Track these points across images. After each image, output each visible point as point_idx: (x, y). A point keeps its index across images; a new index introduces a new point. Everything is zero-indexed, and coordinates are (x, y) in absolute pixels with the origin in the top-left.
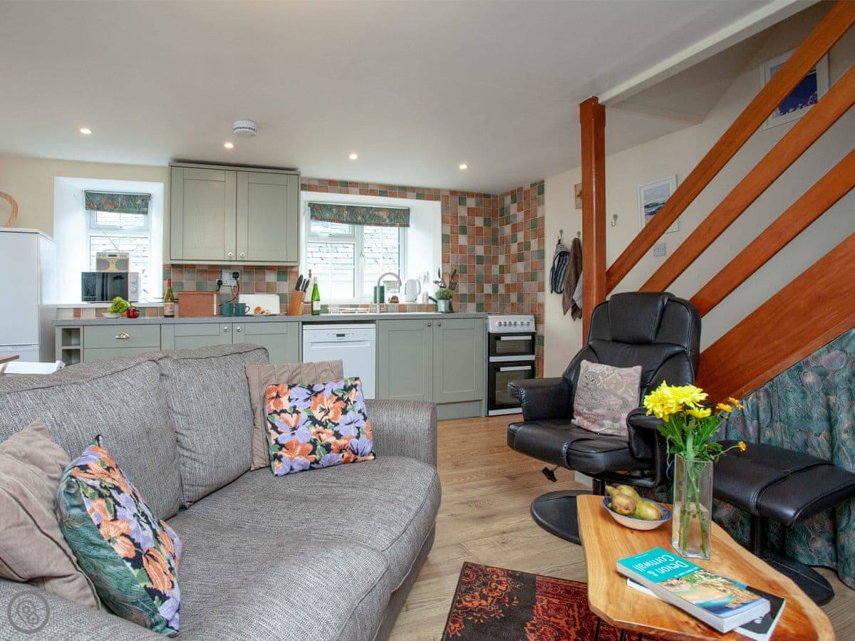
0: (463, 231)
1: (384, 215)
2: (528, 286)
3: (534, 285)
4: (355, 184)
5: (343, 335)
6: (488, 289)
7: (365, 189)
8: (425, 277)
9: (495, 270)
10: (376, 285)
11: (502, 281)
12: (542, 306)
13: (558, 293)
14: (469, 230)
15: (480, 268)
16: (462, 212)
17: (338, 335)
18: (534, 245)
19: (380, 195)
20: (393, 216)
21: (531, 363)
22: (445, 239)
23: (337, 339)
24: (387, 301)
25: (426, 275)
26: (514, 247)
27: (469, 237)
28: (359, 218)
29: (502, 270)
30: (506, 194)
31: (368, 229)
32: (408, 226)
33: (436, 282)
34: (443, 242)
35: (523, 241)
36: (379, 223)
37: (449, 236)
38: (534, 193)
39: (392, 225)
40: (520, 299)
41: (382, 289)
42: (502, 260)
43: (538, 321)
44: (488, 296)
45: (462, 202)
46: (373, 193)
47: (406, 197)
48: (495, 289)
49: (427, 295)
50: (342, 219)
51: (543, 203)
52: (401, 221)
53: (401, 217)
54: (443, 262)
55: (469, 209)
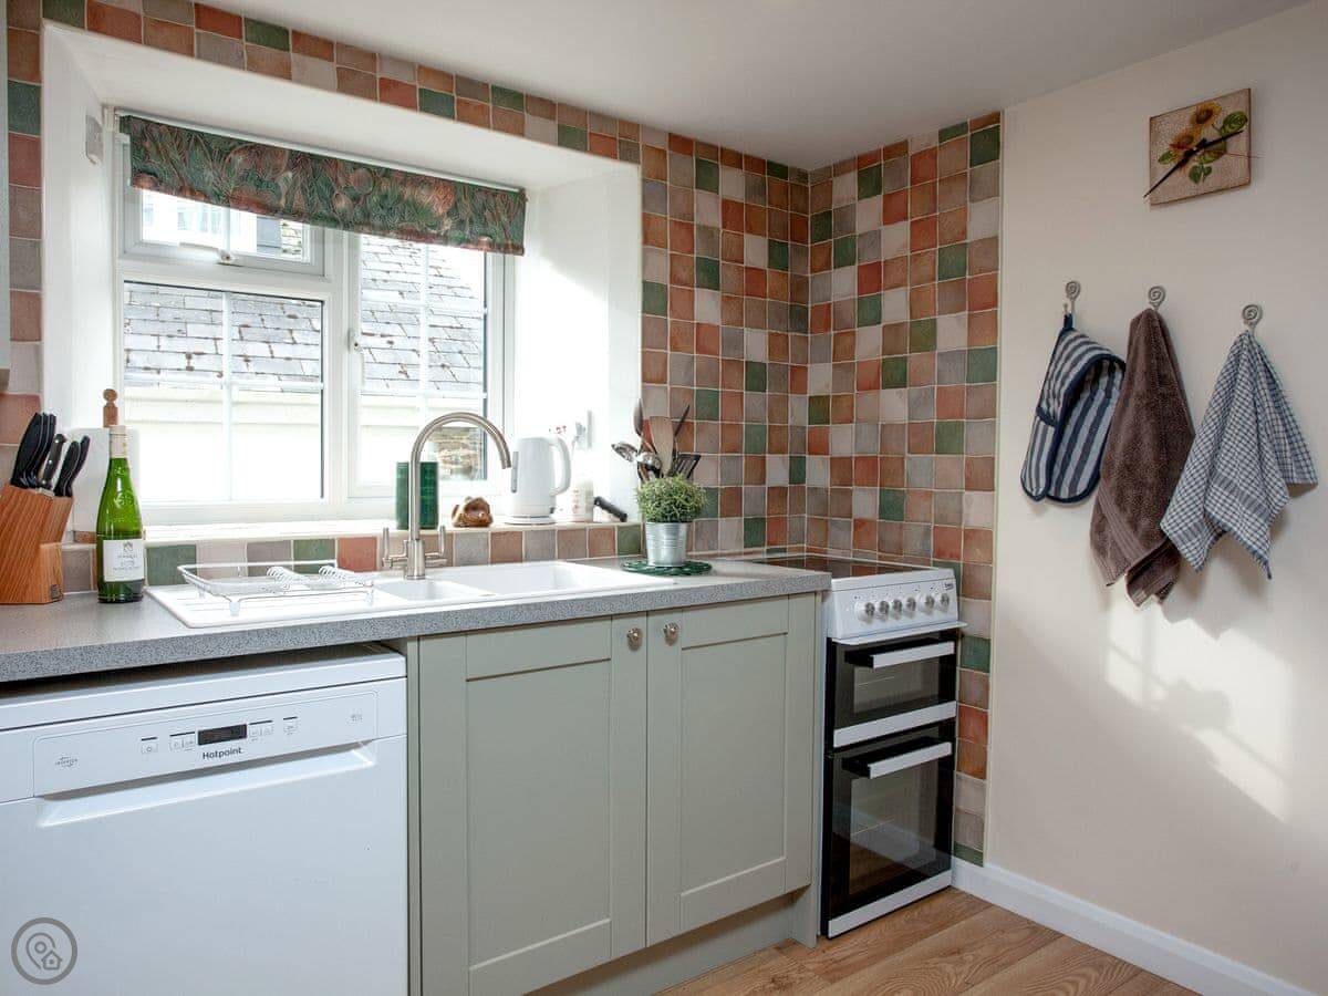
0: (709, 275)
1: (434, 201)
2: (922, 470)
3: (950, 466)
4: (318, 46)
6: (777, 471)
7: (362, 71)
8: (580, 429)
9: (798, 412)
10: (406, 457)
11: (820, 448)
12: (982, 538)
13: (1056, 499)
14: (727, 274)
15: (756, 403)
16: (707, 211)
18: (952, 332)
19: (425, 109)
20: (466, 209)
21: (945, 730)
22: (653, 299)
24: (446, 520)
25: (585, 424)
26: (869, 344)
27: (726, 300)
28: (342, 204)
29: (820, 409)
30: (840, 169)
31: (377, 251)
32: (518, 249)
33: (623, 450)
34: (647, 308)
35: (905, 317)
36: (418, 230)
37: (664, 288)
38: (955, 158)
39: (463, 242)
40: (892, 508)
41: (429, 473)
42: (820, 379)
43: (971, 585)
44: (778, 493)
45: (706, 179)
46: (394, 93)
47: (521, 133)
48: (797, 472)
49: (590, 493)
50: (270, 199)
51: (994, 191)
52: (494, 228)
53: (496, 218)
54: (645, 379)
55: (726, 204)
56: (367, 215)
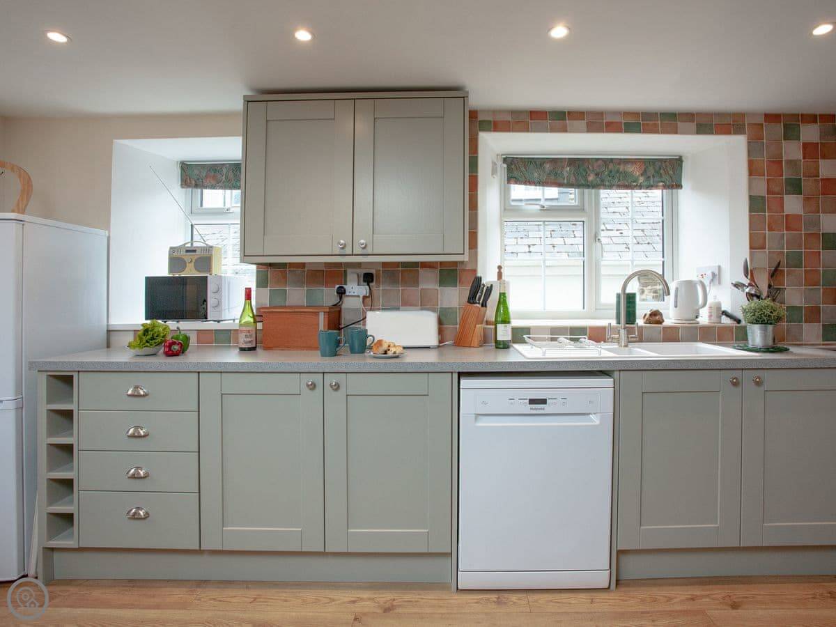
0: (795, 187)
1: (635, 171)
4: (578, 115)
5: (544, 401)
7: (597, 121)
8: (714, 275)
10: (619, 291)
14: (807, 185)
15: (830, 257)
16: (792, 151)
17: (533, 401)
19: (627, 131)
20: (651, 171)
22: (756, 204)
23: (528, 409)
24: (640, 322)
25: (717, 273)
31: (609, 196)
32: (679, 186)
33: (737, 285)
34: (752, 210)
36: (628, 184)
37: (763, 198)
39: (650, 187)
41: (630, 299)
45: (791, 133)
46: (612, 127)
47: (676, 132)
49: (719, 308)
50: (560, 180)
52: (666, 177)
53: (667, 172)
54: (751, 248)
55: (805, 146)
56: (602, 181)
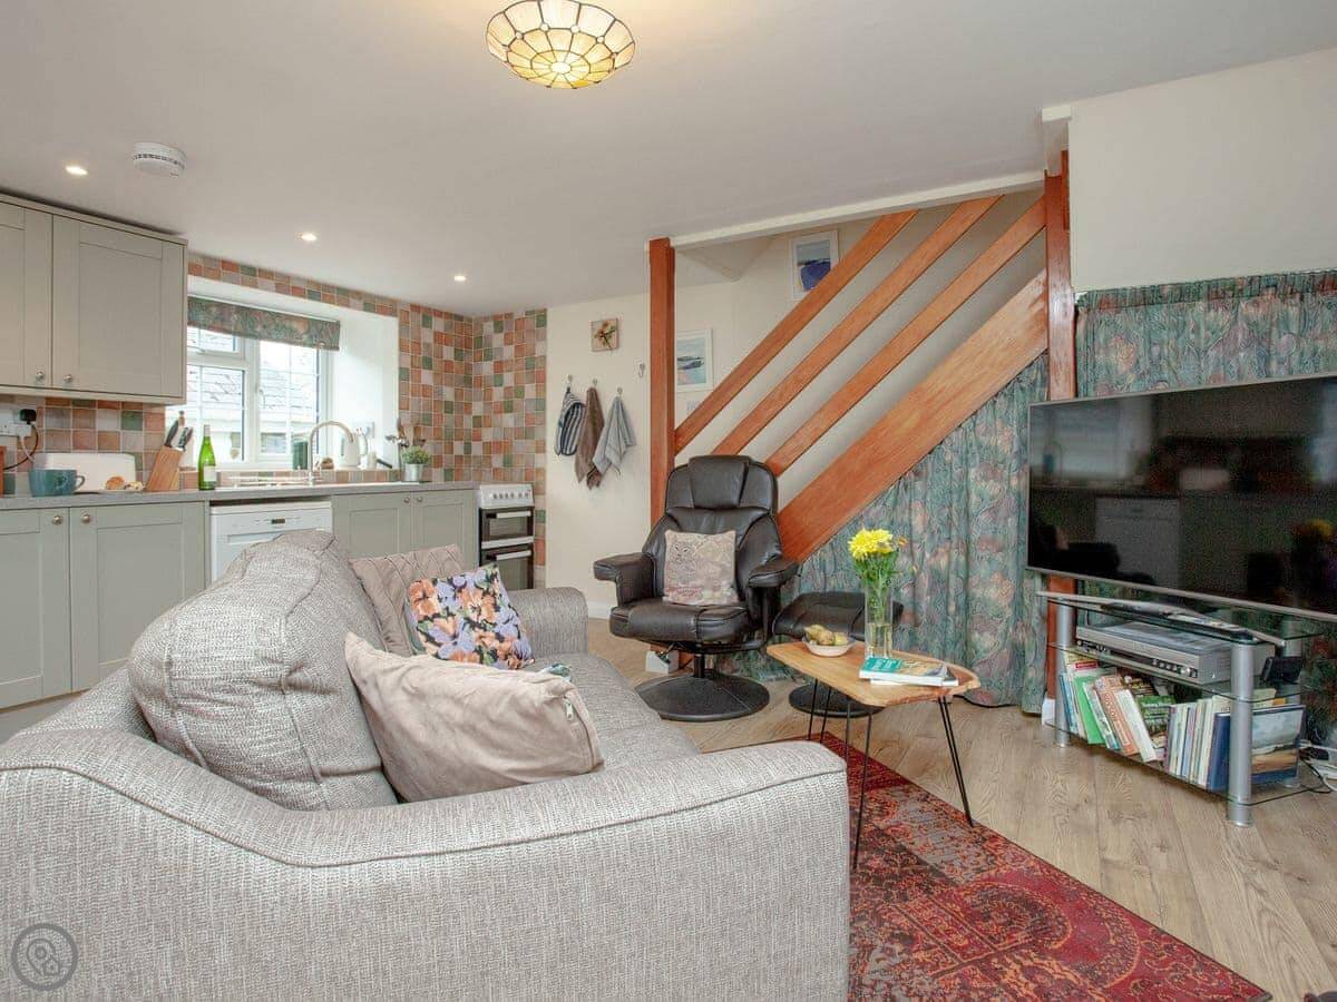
0: (428, 364)
1: (300, 328)
2: (520, 446)
3: (530, 443)
4: (268, 274)
5: (282, 521)
6: (459, 448)
7: (285, 284)
8: (370, 429)
9: (468, 423)
10: (293, 440)
11: (478, 439)
12: (541, 471)
13: (566, 454)
15: (449, 419)
16: (427, 336)
17: (274, 522)
18: (530, 391)
19: (309, 298)
20: (313, 330)
21: (530, 547)
22: (404, 374)
23: (271, 528)
25: (371, 426)
26: (498, 394)
27: (435, 374)
28: (259, 329)
29: (478, 422)
30: (486, 319)
32: (337, 349)
35: (513, 384)
36: (291, 338)
37: (407, 369)
38: (532, 322)
39: (312, 346)
40: (507, 462)
41: (304, 447)
42: (478, 408)
43: (537, 491)
44: (459, 458)
45: (427, 323)
46: (297, 292)
47: (348, 306)
48: (468, 449)
50: (227, 327)
51: (544, 338)
52: (326, 340)
53: (327, 334)
54: (400, 408)
55: (435, 333)
56: (269, 334)
